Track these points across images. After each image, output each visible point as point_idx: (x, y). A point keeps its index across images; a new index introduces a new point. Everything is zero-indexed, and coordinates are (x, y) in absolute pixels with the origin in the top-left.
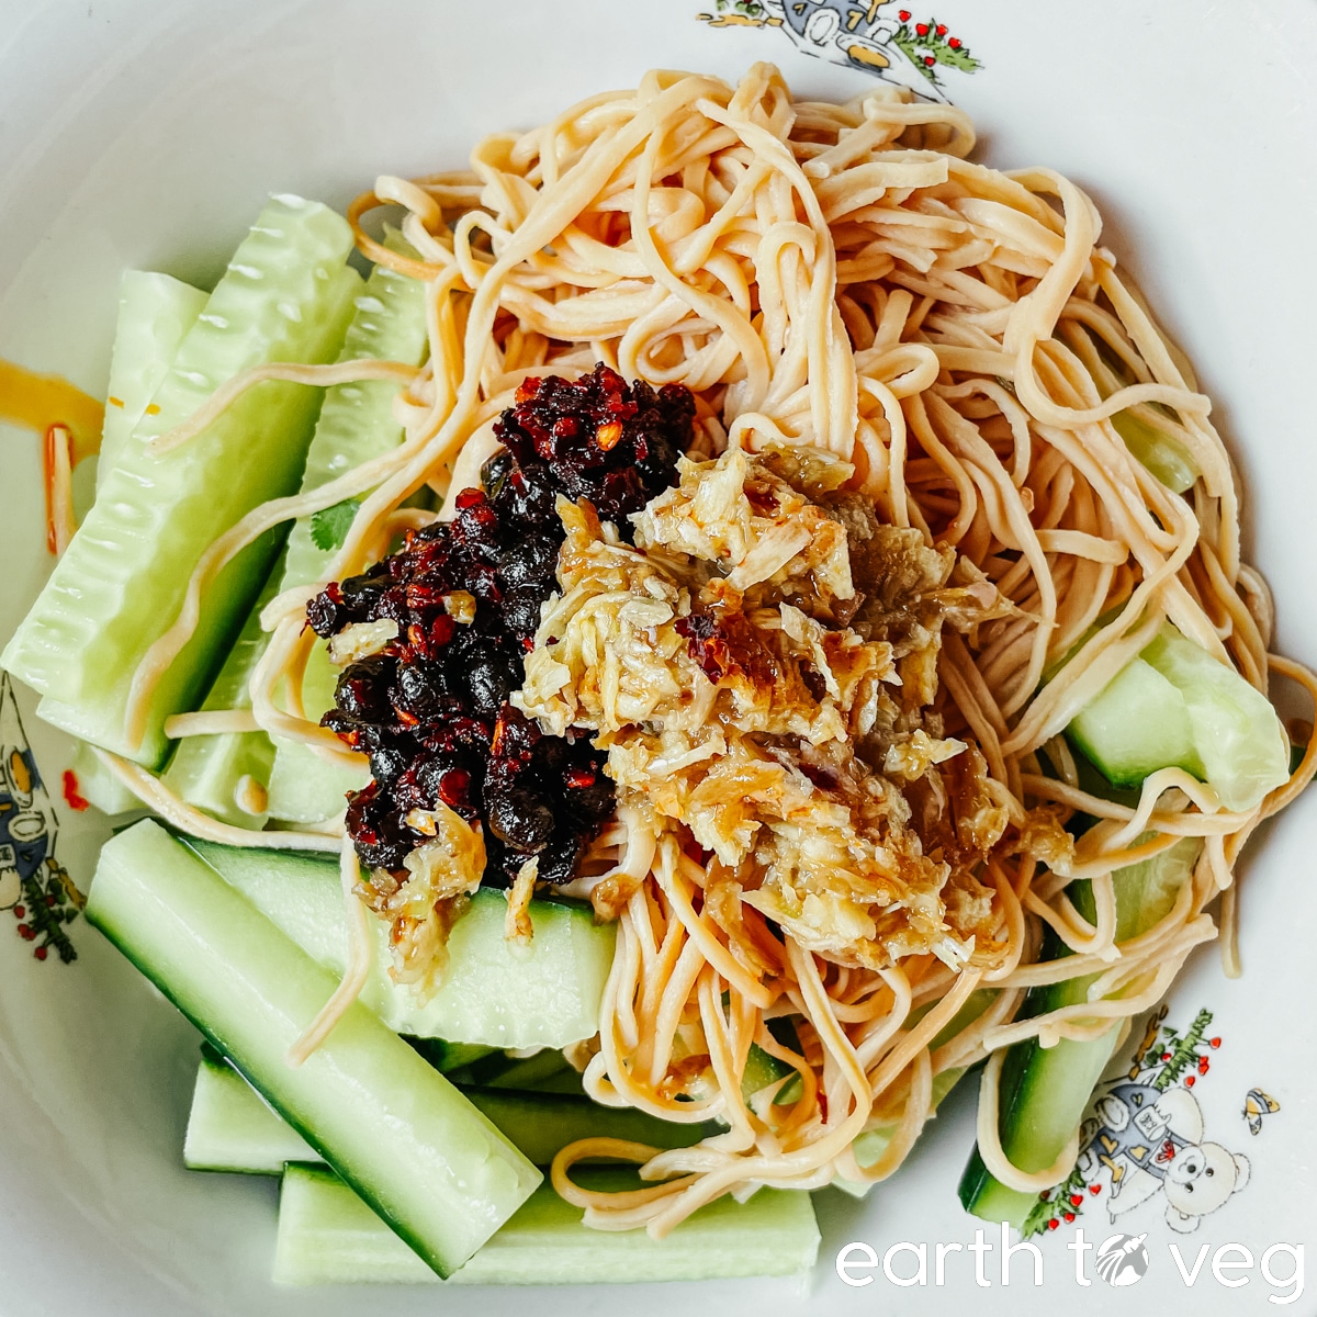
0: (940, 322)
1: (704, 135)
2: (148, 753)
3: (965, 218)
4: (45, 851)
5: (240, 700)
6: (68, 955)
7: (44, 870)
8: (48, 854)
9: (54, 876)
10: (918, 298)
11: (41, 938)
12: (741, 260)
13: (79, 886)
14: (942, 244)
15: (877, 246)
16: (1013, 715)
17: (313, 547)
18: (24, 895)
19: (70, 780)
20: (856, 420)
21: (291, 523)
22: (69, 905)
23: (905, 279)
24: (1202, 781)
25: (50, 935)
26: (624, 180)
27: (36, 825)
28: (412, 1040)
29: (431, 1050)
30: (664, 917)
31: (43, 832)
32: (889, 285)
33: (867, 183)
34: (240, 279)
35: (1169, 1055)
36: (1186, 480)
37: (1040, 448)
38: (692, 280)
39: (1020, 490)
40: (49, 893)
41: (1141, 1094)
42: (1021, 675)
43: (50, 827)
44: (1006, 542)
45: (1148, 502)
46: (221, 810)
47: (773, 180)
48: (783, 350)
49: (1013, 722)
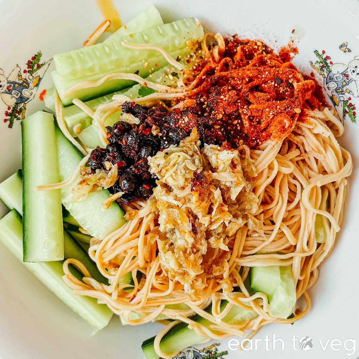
0: (301, 164)
2: (66, 101)
3: (324, 148)
4: (26, 101)
5: (95, 108)
6: (10, 126)
7: (22, 105)
8: (26, 102)
9: (23, 108)
10: (301, 155)
11: (9, 118)
13: (26, 115)
14: (315, 149)
15: (302, 138)
16: (244, 255)
17: (137, 92)
18: (14, 106)
19: (44, 92)
20: (266, 167)
21: (137, 83)
22: (20, 116)
23: (302, 149)
24: (269, 303)
25: (11, 119)
27: (29, 94)
28: (63, 208)
29: (65, 213)
30: (137, 229)
31: (29, 97)
32: (298, 148)
34: (173, 26)
35: (212, 354)
36: (321, 241)
37: (297, 207)
39: (286, 211)
40: (19, 110)
41: (199, 357)
42: (252, 248)
43: (31, 97)
44: (274, 219)
45: (309, 237)
46: (69, 126)
49: (242, 256)
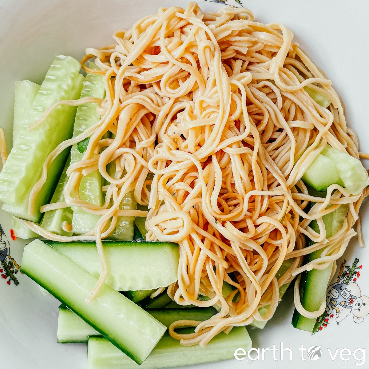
0: (251, 67)
1: (178, 23)
2: (35, 218)
3: (254, 37)
4: (7, 253)
5: (61, 199)
6: (17, 283)
7: (7, 258)
8: (8, 254)
9: (10, 260)
10: (244, 61)
11: (8, 278)
12: (193, 54)
13: (18, 263)
14: (250, 45)
15: (231, 48)
16: (287, 176)
17: (78, 152)
18: (2, 266)
19: (12, 231)
20: (231, 93)
21: (71, 146)
22: (15, 268)
23: (240, 57)
24: (344, 187)
25: (11, 277)
26: (157, 37)
27: (4, 245)
28: (122, 293)
29: (128, 294)
30: (193, 246)
31: (6, 247)
32: (235, 59)
33: (226, 30)
34: (49, 80)
35: (348, 273)
36: (327, 104)
37: (284, 98)
38: (180, 60)
39: (280, 111)
40: (9, 265)
41: (341, 286)
42: (287, 164)
43: (8, 246)
44: (279, 127)
45: (318, 112)
46: (59, 232)
47: (200, 30)
48: (208, 78)
49: (287, 178)
